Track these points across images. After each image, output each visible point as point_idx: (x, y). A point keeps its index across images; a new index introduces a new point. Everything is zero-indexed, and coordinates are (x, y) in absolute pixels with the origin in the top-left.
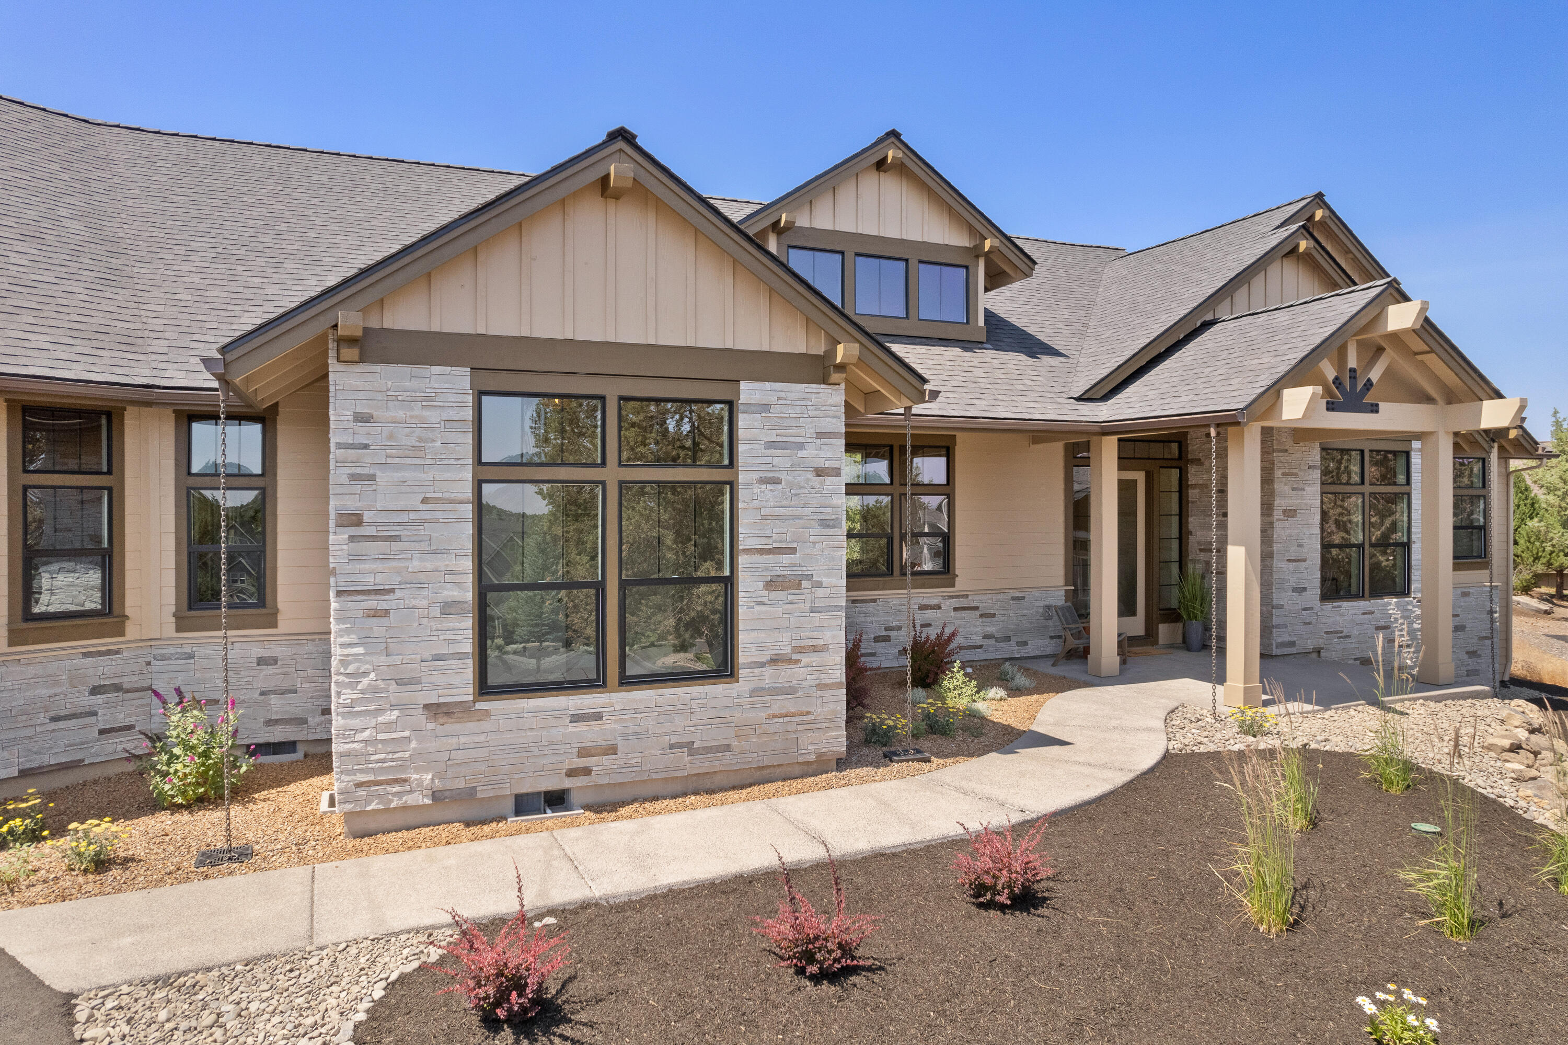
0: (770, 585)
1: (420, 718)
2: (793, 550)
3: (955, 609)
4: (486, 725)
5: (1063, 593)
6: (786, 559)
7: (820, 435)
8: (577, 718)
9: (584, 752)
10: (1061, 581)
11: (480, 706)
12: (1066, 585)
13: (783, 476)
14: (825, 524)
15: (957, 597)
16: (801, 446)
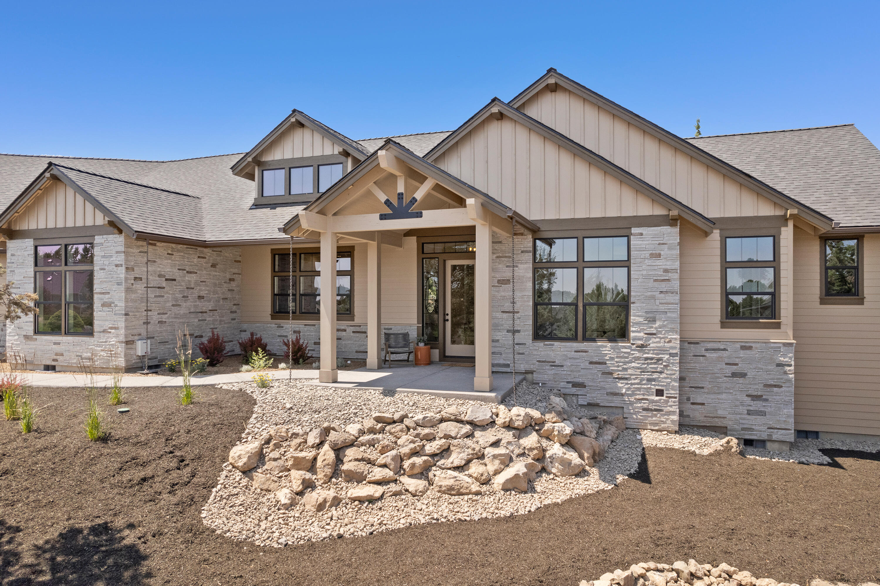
0: (103, 305)
1: (22, 339)
2: (109, 293)
3: (353, 332)
4: (36, 343)
5: (416, 328)
6: (107, 296)
7: (117, 252)
8: (55, 344)
9: (57, 354)
10: (415, 322)
11: (35, 337)
12: (418, 323)
13: (106, 267)
14: (119, 284)
15: (354, 326)
16: (111, 256)
